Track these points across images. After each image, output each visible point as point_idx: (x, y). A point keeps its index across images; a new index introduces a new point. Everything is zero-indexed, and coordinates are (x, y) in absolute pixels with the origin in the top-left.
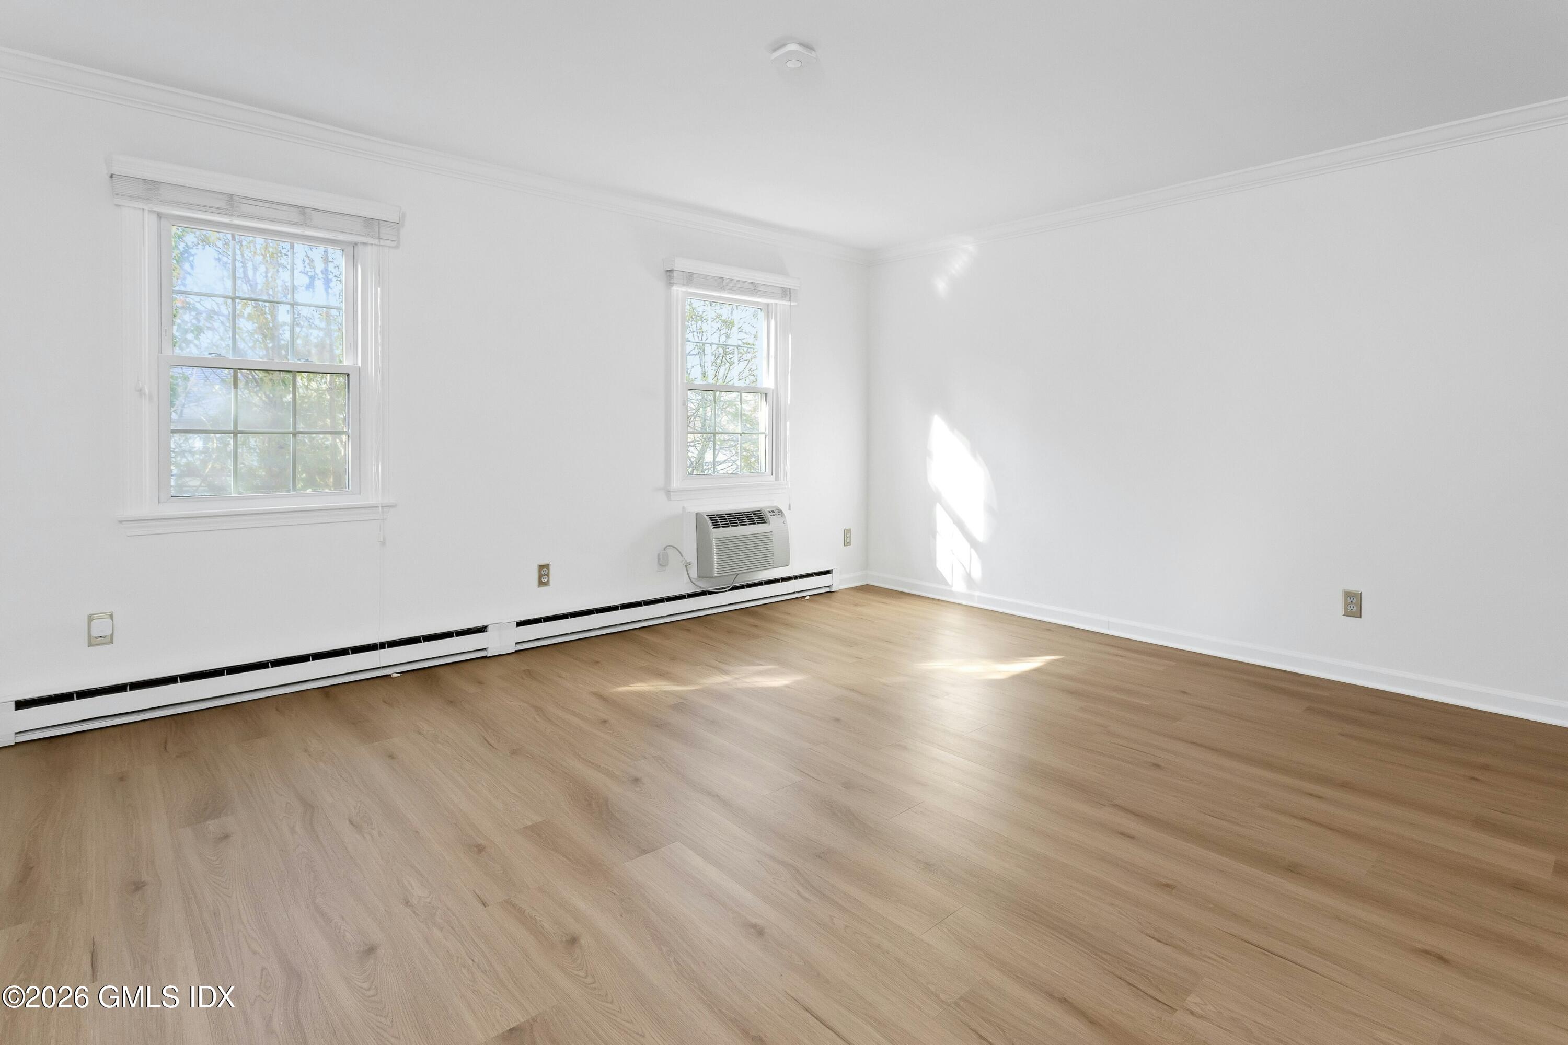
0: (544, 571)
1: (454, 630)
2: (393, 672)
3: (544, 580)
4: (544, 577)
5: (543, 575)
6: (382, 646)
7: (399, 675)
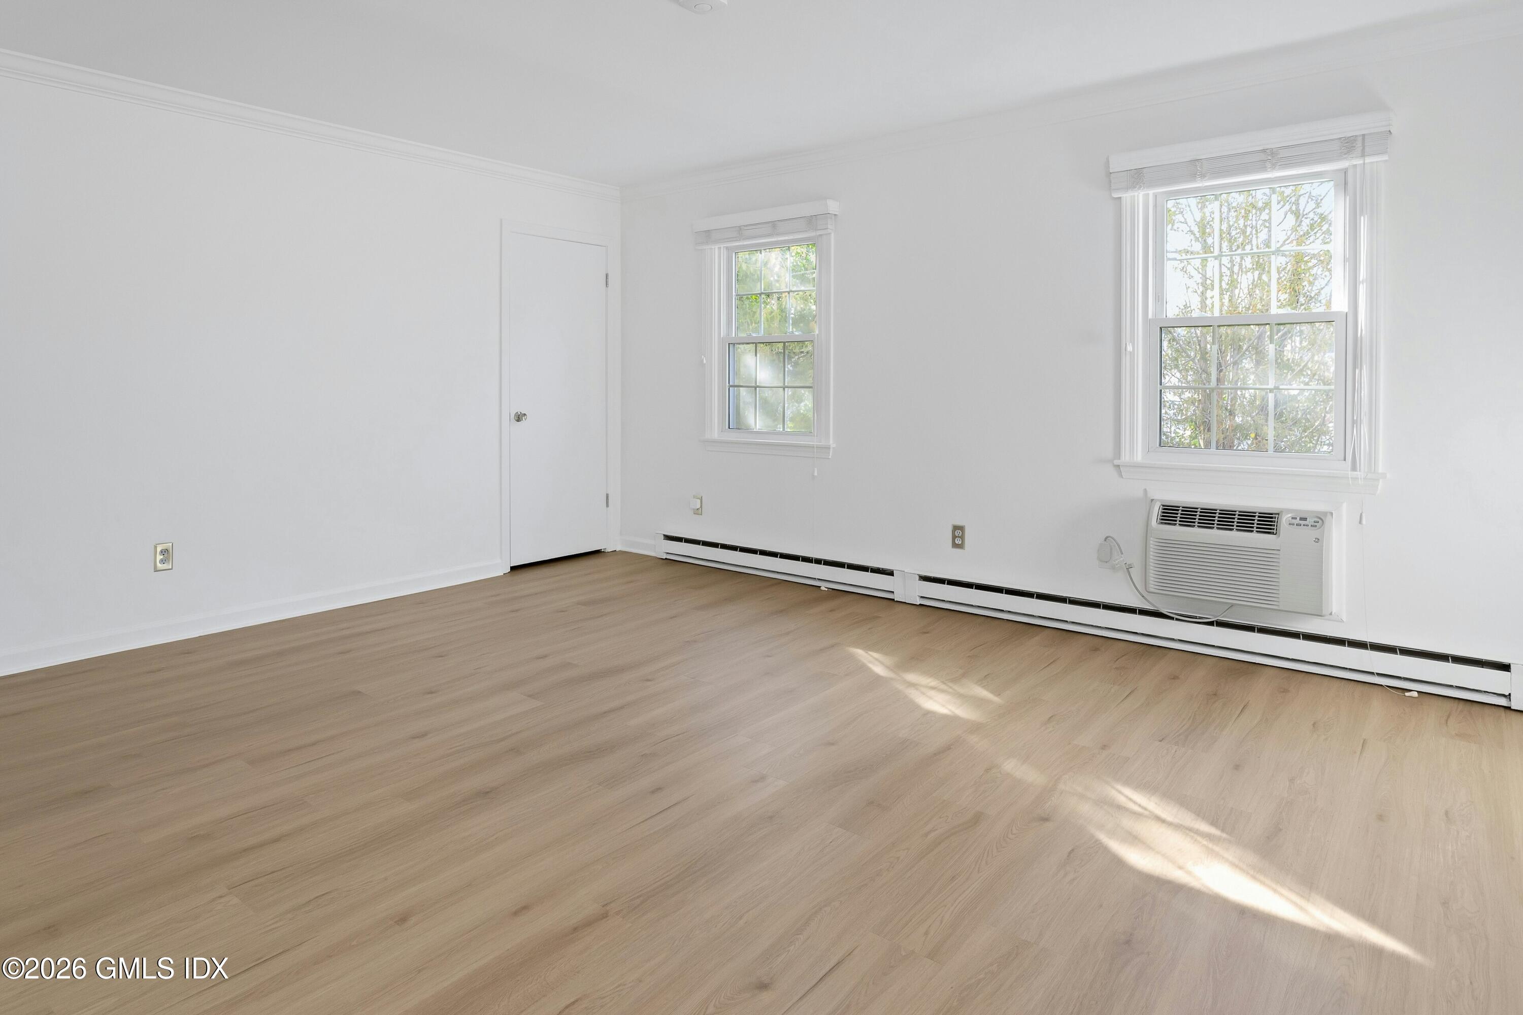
0: (958, 533)
1: (870, 565)
2: (824, 586)
3: (958, 541)
4: (959, 539)
5: (956, 537)
6: (818, 561)
7: (827, 589)
